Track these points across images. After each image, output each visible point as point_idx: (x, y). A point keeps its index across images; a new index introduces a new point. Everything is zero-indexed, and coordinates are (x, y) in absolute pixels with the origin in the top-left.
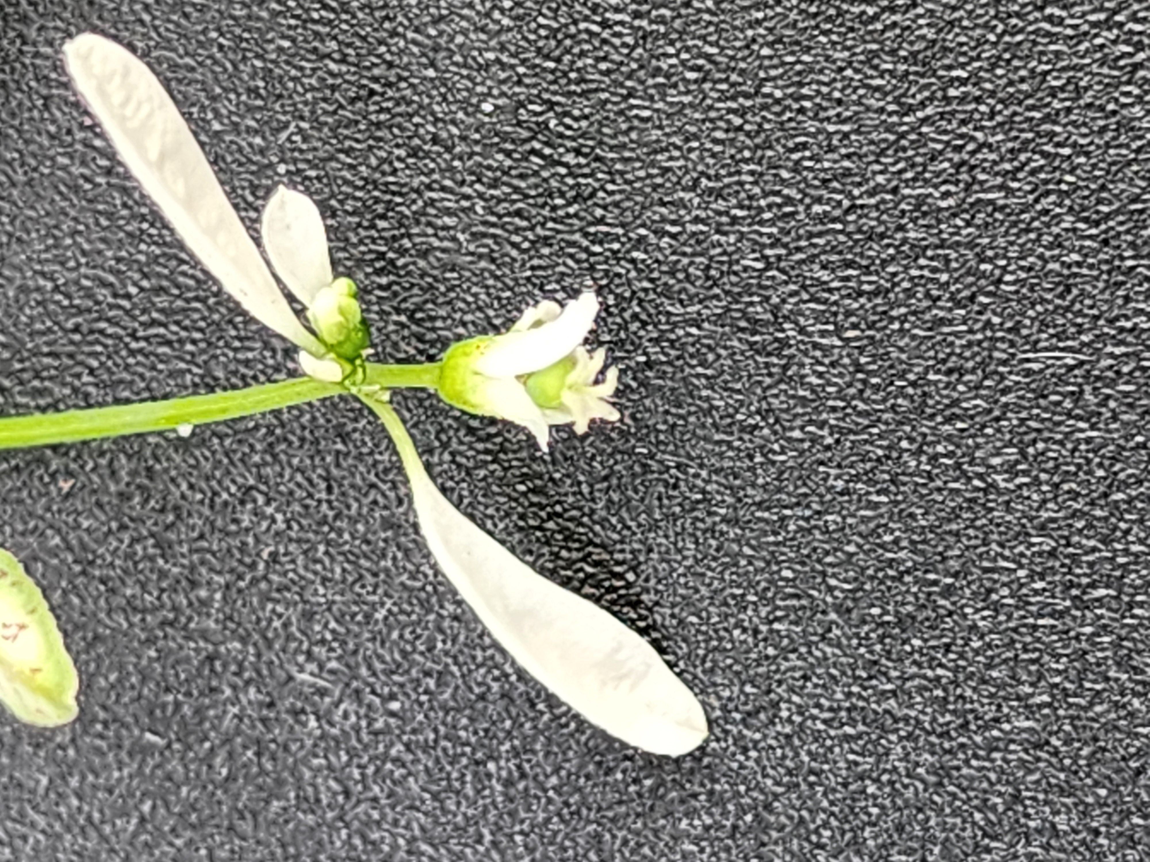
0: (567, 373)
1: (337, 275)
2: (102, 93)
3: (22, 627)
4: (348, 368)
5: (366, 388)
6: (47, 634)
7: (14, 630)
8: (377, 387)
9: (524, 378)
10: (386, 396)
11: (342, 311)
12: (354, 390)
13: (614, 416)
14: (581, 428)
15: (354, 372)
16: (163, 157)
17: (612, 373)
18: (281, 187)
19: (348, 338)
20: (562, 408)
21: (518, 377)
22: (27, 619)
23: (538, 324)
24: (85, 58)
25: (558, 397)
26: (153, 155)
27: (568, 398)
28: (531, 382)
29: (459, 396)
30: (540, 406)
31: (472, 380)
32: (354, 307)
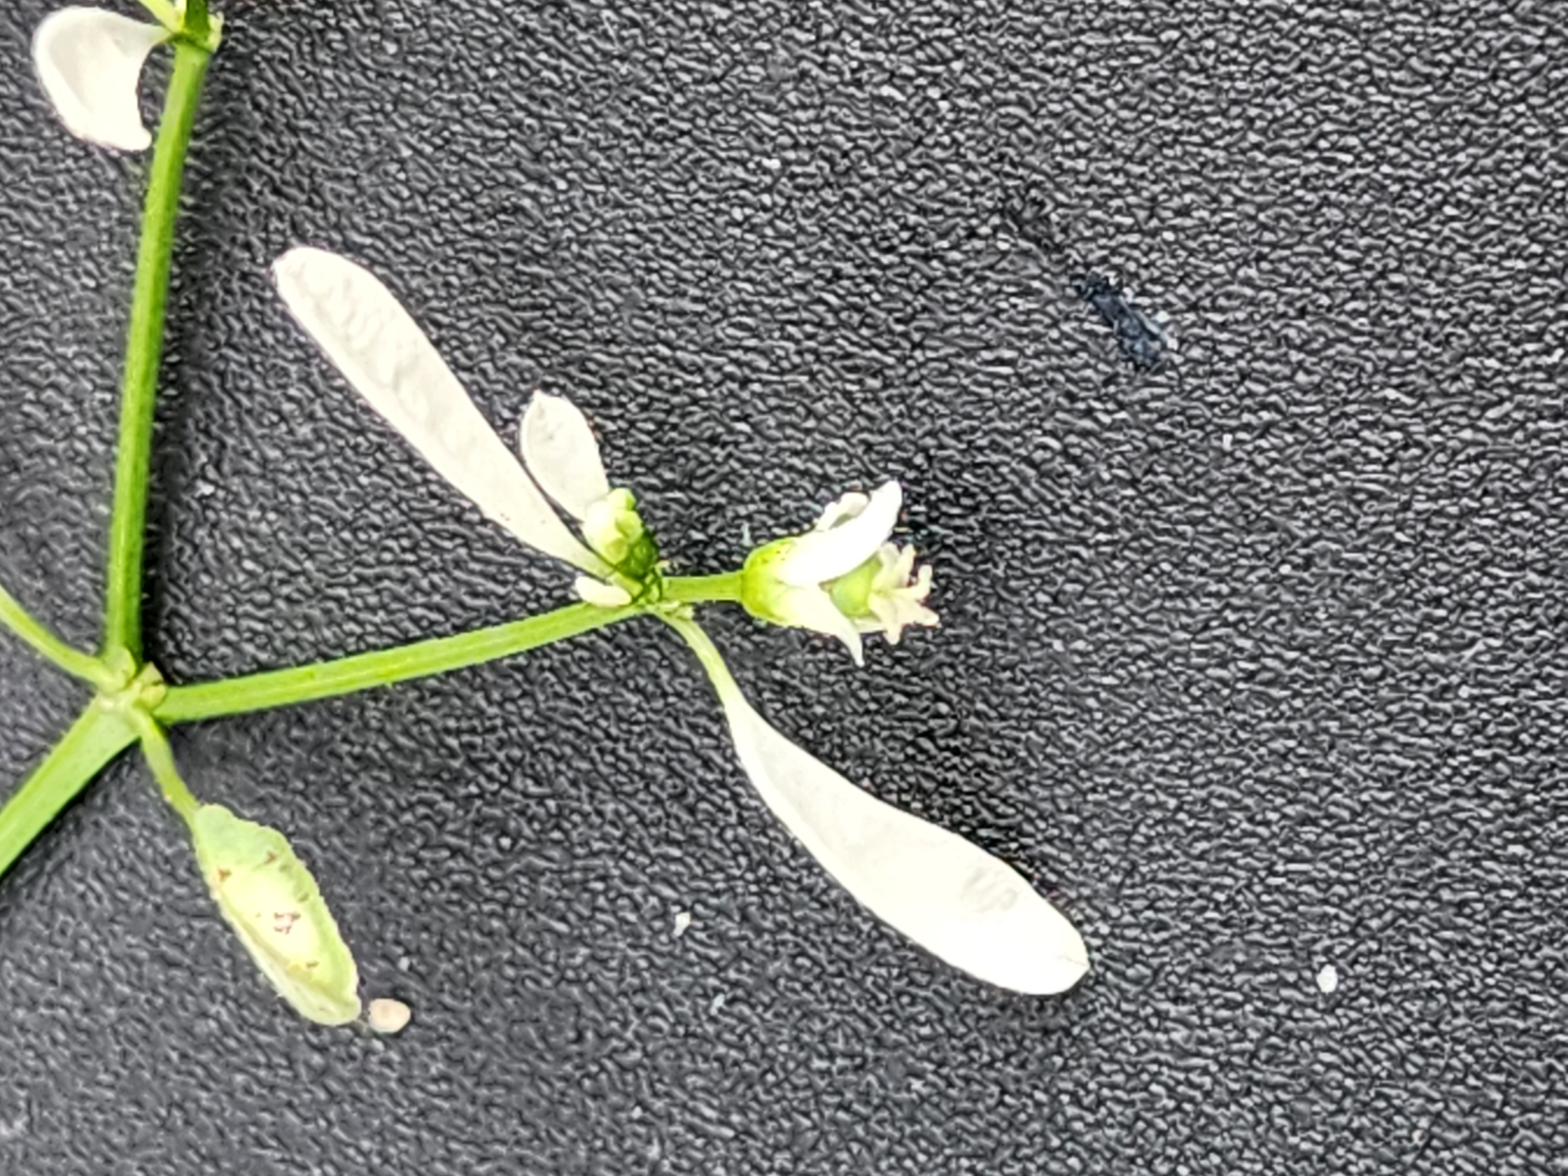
0: (872, 575)
1: (613, 486)
2: (320, 311)
3: (295, 917)
4: (637, 588)
5: (666, 606)
6: (319, 923)
7: (286, 922)
8: (675, 604)
9: (825, 585)
10: (689, 612)
11: (620, 527)
12: (650, 609)
13: (931, 619)
14: (893, 638)
15: (646, 591)
16: (398, 376)
17: (926, 572)
18: (539, 396)
19: (631, 553)
20: (871, 615)
21: (822, 585)
22: (299, 908)
23: (843, 519)
24: (297, 276)
25: (865, 603)
26: (386, 375)
27: (876, 604)
28: (837, 589)
29: (764, 609)
30: (848, 615)
31: (774, 591)
32: (634, 521)
